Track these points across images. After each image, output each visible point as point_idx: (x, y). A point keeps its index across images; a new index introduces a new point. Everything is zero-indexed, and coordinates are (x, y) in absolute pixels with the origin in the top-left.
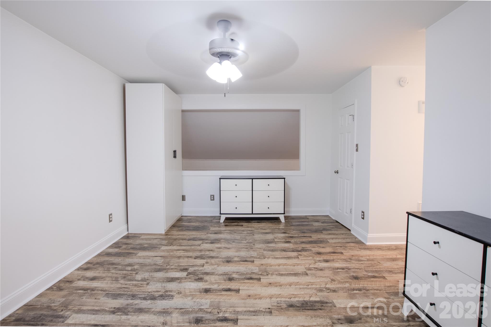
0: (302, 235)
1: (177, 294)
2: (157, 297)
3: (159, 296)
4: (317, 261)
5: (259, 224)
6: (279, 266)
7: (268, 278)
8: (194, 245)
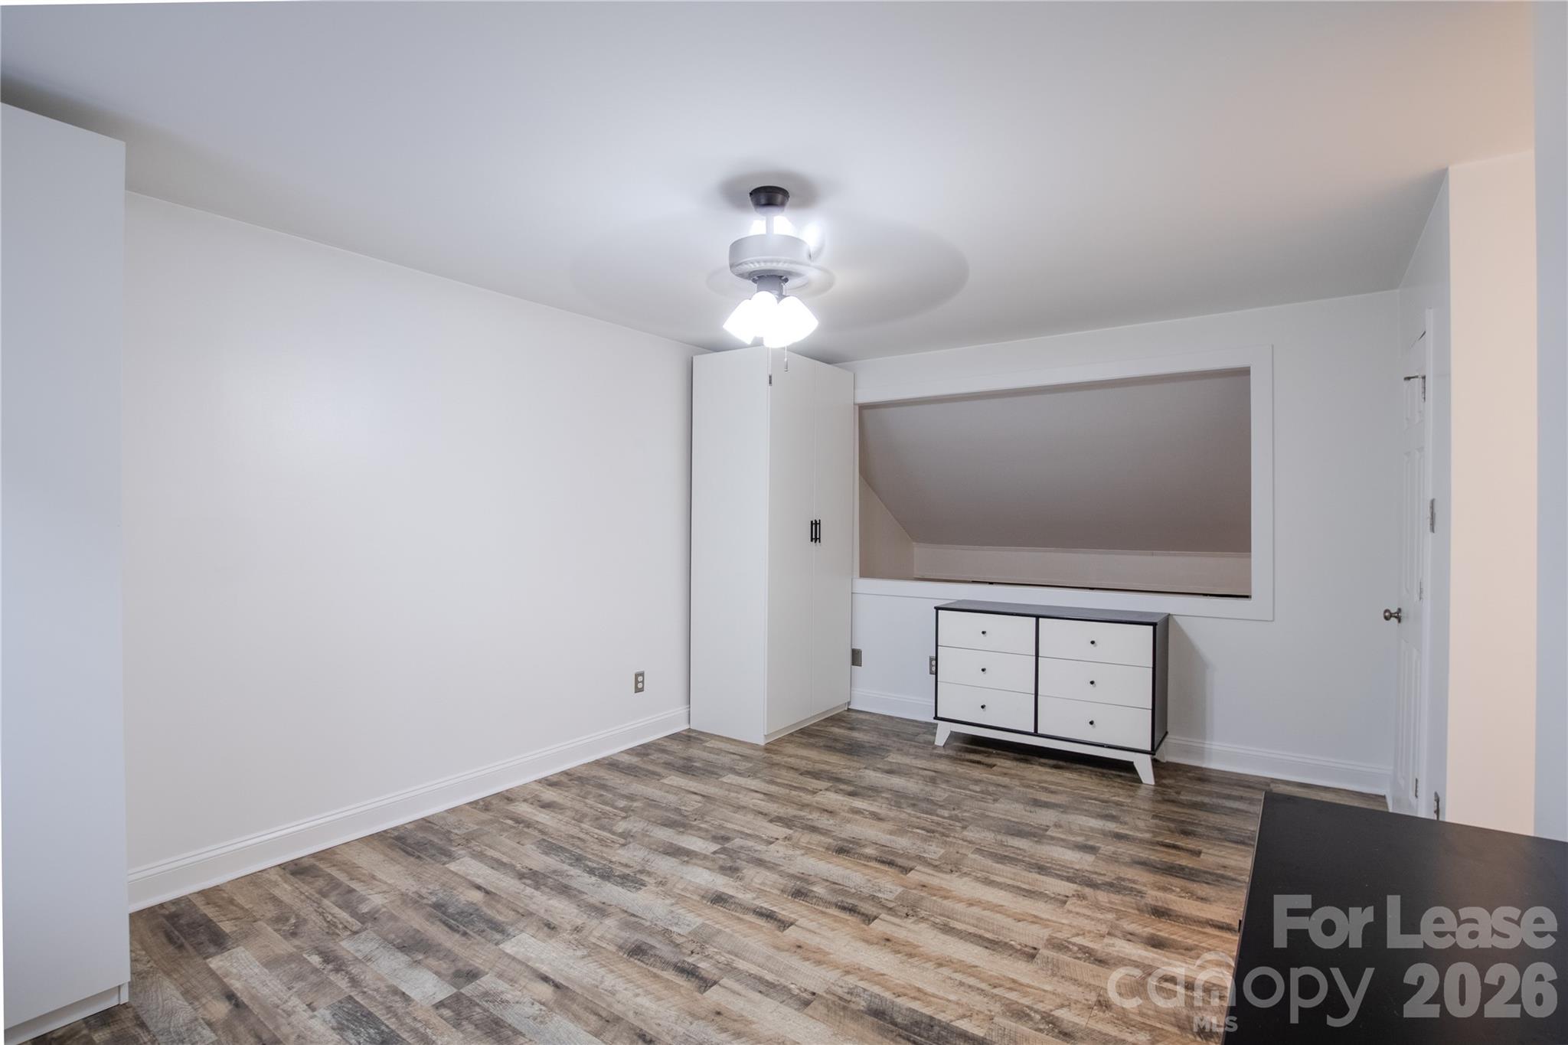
0: (1167, 841)
1: (656, 883)
2: (615, 876)
3: (618, 876)
4: (1117, 933)
5: (1054, 771)
6: (971, 905)
7: (901, 926)
8: (804, 789)
